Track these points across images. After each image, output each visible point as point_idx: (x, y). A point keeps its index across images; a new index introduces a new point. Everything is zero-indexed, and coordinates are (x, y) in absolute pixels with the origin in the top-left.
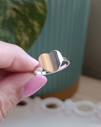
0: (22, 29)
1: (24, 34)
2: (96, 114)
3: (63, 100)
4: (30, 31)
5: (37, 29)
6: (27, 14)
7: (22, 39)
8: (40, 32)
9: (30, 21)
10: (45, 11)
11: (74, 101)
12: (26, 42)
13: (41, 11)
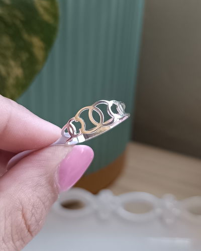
0: (8, 53)
1: (12, 63)
2: (161, 219)
3: (95, 192)
4: (24, 56)
5: (39, 53)
6: (18, 22)
7: (8, 74)
8: (45, 58)
9: (26, 36)
10: (55, 16)
11: (116, 194)
12: (17, 78)
13: (47, 17)
